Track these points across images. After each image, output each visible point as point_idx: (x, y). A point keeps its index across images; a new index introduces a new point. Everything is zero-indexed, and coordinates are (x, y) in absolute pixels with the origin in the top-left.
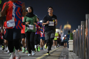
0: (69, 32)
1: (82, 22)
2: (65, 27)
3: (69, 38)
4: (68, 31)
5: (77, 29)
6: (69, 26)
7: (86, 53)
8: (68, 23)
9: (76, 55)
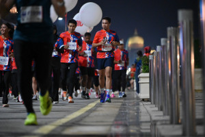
0: (140, 54)
1: (169, 29)
2: (130, 42)
3: (139, 69)
4: (137, 51)
5: (158, 47)
6: (139, 41)
7: (181, 104)
8: (136, 33)
9: (157, 109)
